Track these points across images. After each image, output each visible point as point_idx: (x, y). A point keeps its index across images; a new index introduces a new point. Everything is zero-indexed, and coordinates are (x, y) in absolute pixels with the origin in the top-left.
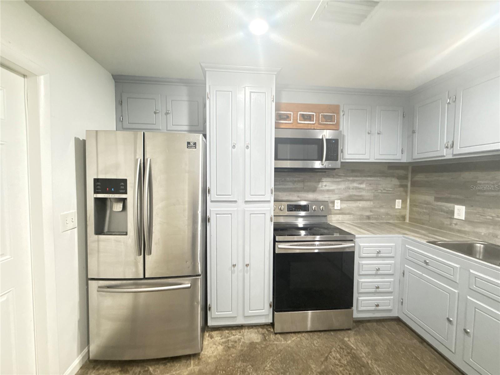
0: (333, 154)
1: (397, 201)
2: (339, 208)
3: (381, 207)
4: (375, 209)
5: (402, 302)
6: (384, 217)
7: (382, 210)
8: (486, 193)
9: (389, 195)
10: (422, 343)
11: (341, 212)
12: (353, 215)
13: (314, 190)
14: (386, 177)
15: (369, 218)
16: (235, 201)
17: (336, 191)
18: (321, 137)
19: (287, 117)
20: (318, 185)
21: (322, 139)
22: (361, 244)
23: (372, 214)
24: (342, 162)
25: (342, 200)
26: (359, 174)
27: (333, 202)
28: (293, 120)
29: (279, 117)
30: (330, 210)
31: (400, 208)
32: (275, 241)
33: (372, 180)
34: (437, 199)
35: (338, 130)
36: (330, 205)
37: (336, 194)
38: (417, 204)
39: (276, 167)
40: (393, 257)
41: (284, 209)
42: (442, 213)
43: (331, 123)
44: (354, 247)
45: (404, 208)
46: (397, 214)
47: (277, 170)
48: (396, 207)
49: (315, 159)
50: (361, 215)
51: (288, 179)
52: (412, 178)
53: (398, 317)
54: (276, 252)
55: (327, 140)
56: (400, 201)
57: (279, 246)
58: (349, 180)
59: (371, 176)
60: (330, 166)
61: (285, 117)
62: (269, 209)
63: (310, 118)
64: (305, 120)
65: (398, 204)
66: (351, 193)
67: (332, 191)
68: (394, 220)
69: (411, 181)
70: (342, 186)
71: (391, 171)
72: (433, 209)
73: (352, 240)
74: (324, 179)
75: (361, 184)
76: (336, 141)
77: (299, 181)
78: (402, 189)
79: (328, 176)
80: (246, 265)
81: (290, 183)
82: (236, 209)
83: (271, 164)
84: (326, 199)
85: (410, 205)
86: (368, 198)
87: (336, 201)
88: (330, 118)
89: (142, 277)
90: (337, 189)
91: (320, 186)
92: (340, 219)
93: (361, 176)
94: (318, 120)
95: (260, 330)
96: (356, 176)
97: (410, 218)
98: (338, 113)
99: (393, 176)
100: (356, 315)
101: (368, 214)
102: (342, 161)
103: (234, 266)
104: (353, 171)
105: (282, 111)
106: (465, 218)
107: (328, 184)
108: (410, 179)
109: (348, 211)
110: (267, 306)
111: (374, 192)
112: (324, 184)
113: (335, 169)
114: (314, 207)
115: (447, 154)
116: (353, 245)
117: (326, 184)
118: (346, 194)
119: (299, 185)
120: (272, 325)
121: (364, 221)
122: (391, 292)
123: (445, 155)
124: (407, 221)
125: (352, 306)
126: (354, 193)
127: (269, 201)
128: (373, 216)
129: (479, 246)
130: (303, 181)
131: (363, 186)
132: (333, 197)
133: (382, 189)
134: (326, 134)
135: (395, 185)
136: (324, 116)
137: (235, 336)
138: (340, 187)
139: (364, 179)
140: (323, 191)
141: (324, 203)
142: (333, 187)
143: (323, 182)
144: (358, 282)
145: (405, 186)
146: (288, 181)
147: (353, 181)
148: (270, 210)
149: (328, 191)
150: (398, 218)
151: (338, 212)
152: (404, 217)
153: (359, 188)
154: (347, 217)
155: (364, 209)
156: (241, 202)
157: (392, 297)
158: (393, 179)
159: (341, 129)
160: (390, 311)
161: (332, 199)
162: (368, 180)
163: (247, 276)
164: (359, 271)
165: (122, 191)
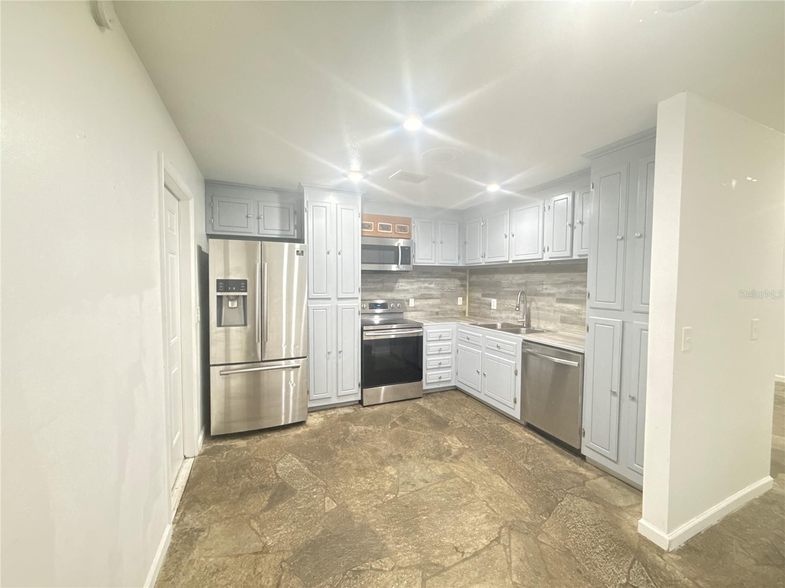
0: (407, 260)
1: (459, 298)
2: (413, 306)
3: (447, 304)
4: (443, 306)
5: (457, 373)
6: (449, 312)
7: (448, 307)
8: (505, 289)
9: (453, 293)
10: (467, 397)
11: (415, 309)
12: (426, 311)
13: (391, 290)
14: (450, 278)
15: (437, 313)
16: (329, 299)
17: (411, 291)
18: (396, 245)
19: (369, 227)
20: (395, 285)
21: (398, 247)
22: (428, 331)
23: (439, 310)
24: (413, 266)
25: (415, 298)
26: (429, 275)
27: (408, 301)
28: (374, 229)
29: (363, 226)
30: (406, 307)
31: (461, 304)
32: (362, 331)
33: (440, 281)
34: (484, 295)
35: (409, 239)
36: (406, 303)
37: (410, 293)
38: (472, 300)
39: (363, 269)
40: (451, 340)
41: (366, 307)
42: (485, 306)
43: (405, 233)
44: (422, 332)
45: (464, 304)
46: (460, 309)
47: (363, 272)
48: (459, 304)
49: (392, 262)
50: (431, 312)
51: (369, 280)
52: (469, 279)
53: (455, 386)
54: (364, 339)
55: (401, 247)
56: (461, 298)
57: (367, 334)
58: (421, 281)
59: (438, 277)
60: (404, 269)
61: (367, 226)
62: (357, 304)
63: (387, 228)
64: (384, 229)
65: (460, 301)
66: (423, 292)
67: (407, 290)
68: (457, 315)
69: (469, 281)
70: (415, 286)
71: (454, 273)
72: (481, 303)
73: (421, 327)
74: (400, 280)
75: (431, 284)
76: (409, 248)
77: (378, 282)
78: (462, 288)
79: (404, 277)
80: (340, 352)
81: (371, 284)
82: (330, 305)
83: (359, 267)
84: (403, 298)
85: (469, 301)
86: (436, 296)
87: (410, 300)
88: (404, 229)
89: (260, 360)
90: (412, 289)
91: (397, 286)
92: (414, 315)
93: (431, 278)
94: (394, 230)
95: (351, 407)
96: (427, 278)
97: (469, 312)
98: (410, 225)
99: (455, 278)
100: (425, 387)
101: (437, 310)
102: (414, 264)
103: (329, 353)
104: (424, 273)
105: (365, 221)
106: (497, 308)
107: (403, 284)
108: (468, 279)
109: (420, 309)
110: (357, 386)
111: (441, 291)
112: (401, 284)
113: (408, 271)
114: (392, 305)
115: (482, 262)
116: (422, 330)
117: (402, 284)
118: (419, 293)
119: (379, 286)
120: (361, 402)
121: (434, 317)
122: (450, 367)
123: (481, 262)
124: (467, 315)
125: (422, 379)
126: (426, 292)
127: (357, 298)
128: (441, 312)
129: (499, 325)
130: (382, 282)
131: (432, 286)
132: (408, 296)
133: (447, 288)
134: (401, 243)
135: (457, 285)
136: (399, 227)
137: (330, 413)
138: (413, 287)
139: (433, 279)
140: (399, 291)
141: (401, 301)
142: (408, 287)
143: (399, 282)
144: (426, 360)
145: (464, 286)
146: (369, 282)
147: (424, 282)
148: (358, 306)
149: (404, 290)
150: (460, 313)
151: (413, 309)
152: (464, 312)
153: (429, 288)
154: (420, 313)
155: (433, 306)
156: (334, 299)
157: (450, 371)
158: (456, 280)
159: (412, 238)
160: (449, 381)
161: (407, 298)
162: (436, 281)
163: (340, 361)
164: (427, 352)
165: (242, 290)
